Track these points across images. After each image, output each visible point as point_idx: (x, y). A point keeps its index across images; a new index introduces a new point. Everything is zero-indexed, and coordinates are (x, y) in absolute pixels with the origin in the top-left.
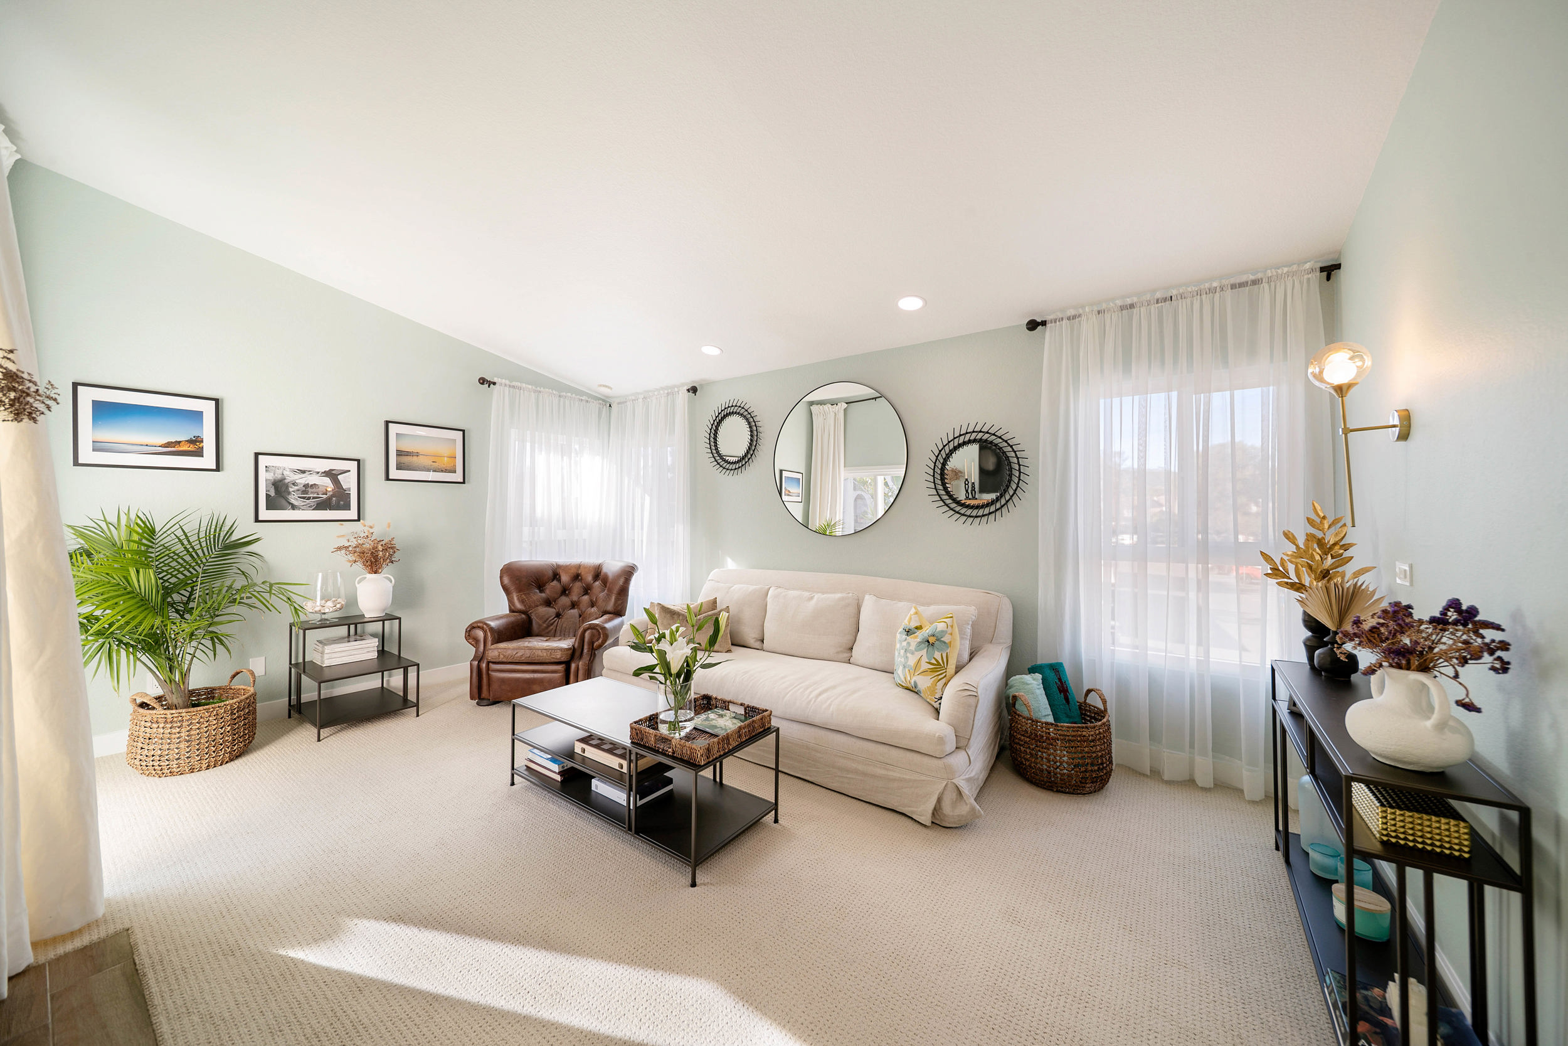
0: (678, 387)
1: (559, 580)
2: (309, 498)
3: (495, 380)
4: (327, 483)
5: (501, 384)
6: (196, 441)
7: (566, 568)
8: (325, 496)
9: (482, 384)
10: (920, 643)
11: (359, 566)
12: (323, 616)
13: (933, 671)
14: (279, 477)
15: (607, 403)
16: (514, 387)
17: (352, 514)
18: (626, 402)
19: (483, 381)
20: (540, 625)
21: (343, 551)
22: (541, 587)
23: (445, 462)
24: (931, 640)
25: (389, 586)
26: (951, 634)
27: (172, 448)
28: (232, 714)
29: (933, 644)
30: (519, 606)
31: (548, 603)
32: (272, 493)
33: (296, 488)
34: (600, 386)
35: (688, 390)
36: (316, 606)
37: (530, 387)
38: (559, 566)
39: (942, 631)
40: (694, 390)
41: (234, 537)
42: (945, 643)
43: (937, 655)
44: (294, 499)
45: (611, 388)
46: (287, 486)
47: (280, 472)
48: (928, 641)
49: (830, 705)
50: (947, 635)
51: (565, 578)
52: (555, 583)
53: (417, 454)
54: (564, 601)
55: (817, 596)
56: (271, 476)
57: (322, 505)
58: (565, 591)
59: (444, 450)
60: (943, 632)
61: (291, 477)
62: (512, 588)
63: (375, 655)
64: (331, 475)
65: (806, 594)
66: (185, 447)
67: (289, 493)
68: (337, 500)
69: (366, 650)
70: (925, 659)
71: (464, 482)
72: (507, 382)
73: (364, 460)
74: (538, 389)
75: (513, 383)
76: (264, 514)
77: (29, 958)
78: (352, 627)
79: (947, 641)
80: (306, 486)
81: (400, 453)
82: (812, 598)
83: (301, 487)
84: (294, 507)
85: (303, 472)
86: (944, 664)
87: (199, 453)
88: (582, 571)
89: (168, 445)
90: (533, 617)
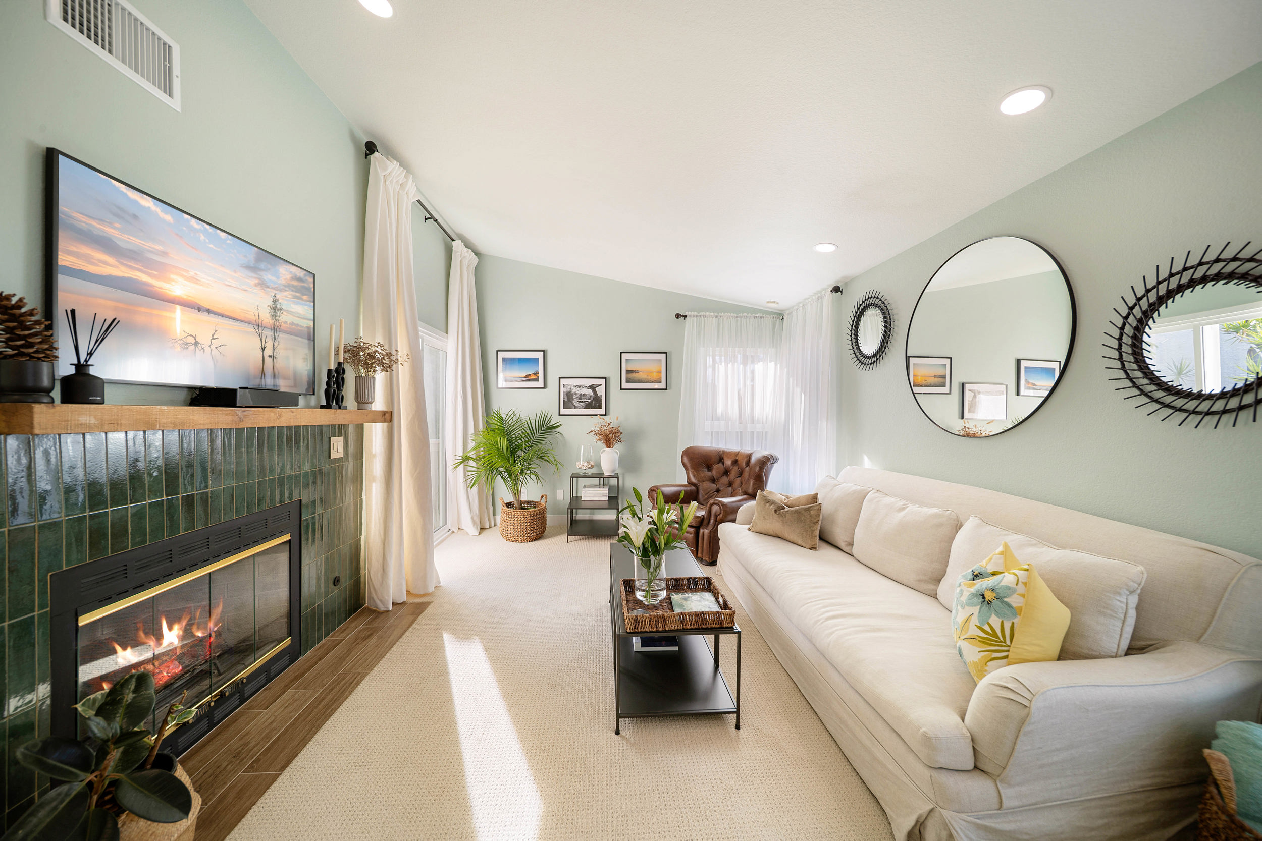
0: (825, 289)
1: (723, 463)
2: (582, 402)
3: (687, 313)
4: (590, 392)
5: (690, 316)
6: (536, 373)
7: (729, 454)
8: (589, 401)
9: (678, 318)
10: (974, 595)
11: (601, 444)
12: (585, 471)
13: (983, 641)
14: (569, 390)
15: (780, 316)
16: (700, 316)
17: (602, 411)
18: (792, 313)
19: (678, 316)
20: (703, 497)
21: (593, 433)
22: (709, 468)
23: (655, 376)
24: (989, 596)
25: (617, 457)
26: (1023, 596)
27: (528, 378)
28: (531, 516)
29: (989, 603)
30: (693, 480)
31: (713, 480)
32: (566, 400)
33: (576, 396)
34: (768, 302)
35: (831, 291)
36: (581, 465)
37: (712, 314)
38: (724, 452)
39: (1008, 588)
40: (837, 289)
41: (551, 424)
42: (1009, 606)
43: (995, 621)
44: (575, 403)
45: (778, 303)
46: (572, 396)
47: (569, 387)
48: (984, 597)
49: (831, 633)
50: (1015, 596)
51: (728, 462)
52: (720, 464)
53: (638, 372)
54: (725, 480)
55: (913, 508)
56: (565, 390)
57: (588, 406)
58: (726, 472)
59: (653, 368)
60: (1010, 591)
61: (574, 390)
62: (688, 465)
63: (606, 499)
64: (592, 388)
65: (901, 503)
66: (532, 377)
67: (573, 399)
68: (595, 403)
69: (601, 495)
70: (975, 620)
71: (666, 389)
72: (696, 313)
73: (609, 378)
74: (720, 314)
75: (701, 314)
76: (563, 411)
77: (404, 598)
78: (602, 479)
79: (1014, 605)
80: (581, 395)
81: (628, 372)
82: (903, 509)
83: (578, 395)
84: (575, 407)
85: (579, 387)
86: (1004, 636)
87: (537, 380)
88: (739, 458)
89: (527, 376)
90: (700, 488)
